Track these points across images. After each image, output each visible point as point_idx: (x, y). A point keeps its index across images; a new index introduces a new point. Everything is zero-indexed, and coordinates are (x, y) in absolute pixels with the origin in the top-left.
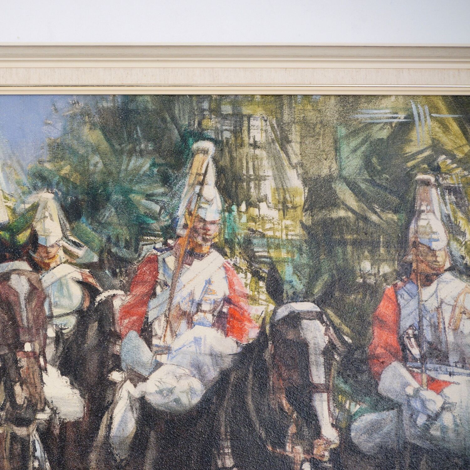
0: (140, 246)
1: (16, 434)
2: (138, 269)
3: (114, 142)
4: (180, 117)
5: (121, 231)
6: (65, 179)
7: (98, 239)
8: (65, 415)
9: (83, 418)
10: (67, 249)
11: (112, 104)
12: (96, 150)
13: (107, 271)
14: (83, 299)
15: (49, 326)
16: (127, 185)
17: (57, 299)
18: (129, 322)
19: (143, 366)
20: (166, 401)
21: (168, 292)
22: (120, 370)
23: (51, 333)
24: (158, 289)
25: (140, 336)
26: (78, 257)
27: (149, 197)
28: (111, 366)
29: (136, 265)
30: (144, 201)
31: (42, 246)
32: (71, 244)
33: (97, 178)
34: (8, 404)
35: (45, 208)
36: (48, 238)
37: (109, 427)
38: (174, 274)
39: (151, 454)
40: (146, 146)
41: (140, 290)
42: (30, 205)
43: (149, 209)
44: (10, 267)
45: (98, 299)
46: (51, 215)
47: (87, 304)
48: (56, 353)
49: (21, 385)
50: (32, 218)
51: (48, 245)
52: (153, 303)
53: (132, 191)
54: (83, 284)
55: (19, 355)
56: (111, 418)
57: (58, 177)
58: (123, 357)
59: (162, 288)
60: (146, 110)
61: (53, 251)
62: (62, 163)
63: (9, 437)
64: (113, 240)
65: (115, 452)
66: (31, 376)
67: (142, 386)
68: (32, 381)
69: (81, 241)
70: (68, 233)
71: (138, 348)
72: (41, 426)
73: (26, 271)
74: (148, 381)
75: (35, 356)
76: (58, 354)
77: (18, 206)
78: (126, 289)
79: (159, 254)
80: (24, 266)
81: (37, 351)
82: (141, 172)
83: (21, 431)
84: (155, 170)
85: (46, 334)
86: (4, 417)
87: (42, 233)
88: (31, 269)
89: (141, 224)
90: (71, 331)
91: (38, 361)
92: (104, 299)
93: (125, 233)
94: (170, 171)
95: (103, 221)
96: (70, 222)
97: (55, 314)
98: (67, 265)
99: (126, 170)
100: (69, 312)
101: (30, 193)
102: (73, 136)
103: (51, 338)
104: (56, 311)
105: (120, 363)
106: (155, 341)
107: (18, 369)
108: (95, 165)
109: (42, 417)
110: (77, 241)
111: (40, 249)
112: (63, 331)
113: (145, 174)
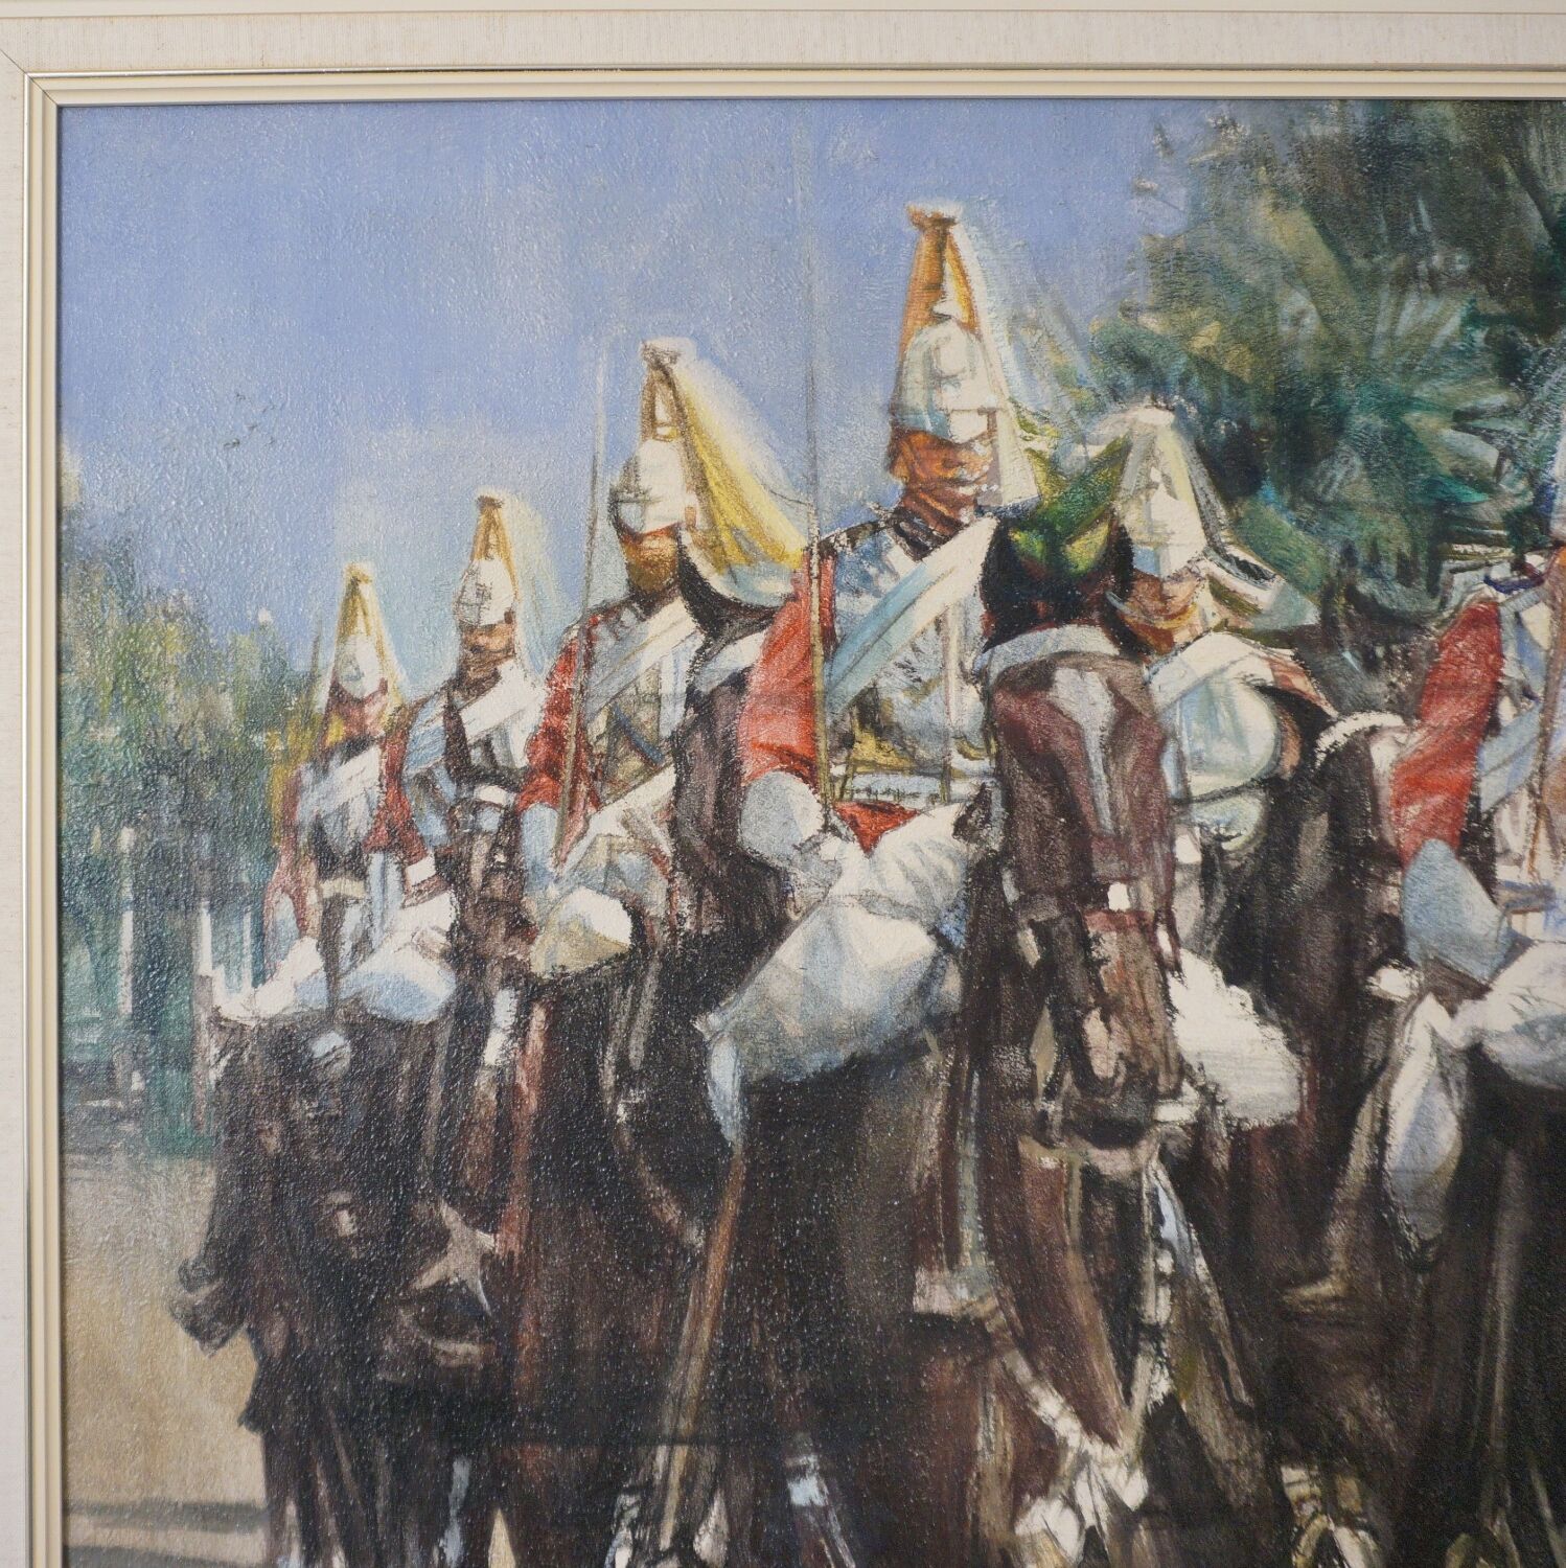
0: (1443, 575)
1: (1096, 1170)
2: (1442, 647)
3: (1350, 248)
4: (1544, 169)
5: (1382, 527)
6: (1205, 364)
7: (1316, 555)
8: (1244, 1107)
9: (1300, 1115)
10: (1222, 587)
11: (1337, 130)
12: (1295, 274)
13: (1347, 655)
14: (1280, 745)
15: (1180, 829)
16: (1393, 383)
17: (1200, 746)
18: (1424, 812)
19: (1473, 947)
20: (1547, 1056)
21: (1537, 718)
22: (1406, 963)
23: (1188, 851)
24: (1506, 710)
25: (1459, 854)
26: (1257, 611)
27: (1463, 420)
28: (1375, 952)
29: (1434, 632)
30: (1448, 433)
31: (1146, 577)
32: (1234, 569)
33: (1305, 360)
34: (1068, 1077)
35: (1149, 455)
36: (1163, 552)
37: (1380, 1140)
38: (1551, 661)
39: (1511, 1225)
40: (1448, 261)
41: (1449, 713)
42: (1103, 447)
43: (1466, 458)
44: (1049, 644)
45: (1325, 741)
46: (1167, 480)
47: (1291, 758)
48: (1207, 914)
49: (1105, 1018)
50: (1112, 488)
51: (1165, 573)
52: (1492, 752)
53: (1409, 403)
54: (1278, 696)
55: (1095, 924)
56: (1385, 1113)
57: (1183, 360)
58: (1410, 922)
59: (1516, 705)
60: (1441, 147)
61: (1179, 592)
62: (1195, 315)
63: (1077, 1184)
64: (1362, 556)
65: (1404, 1219)
66: (1135, 988)
67: (1473, 1014)
68: (1139, 1005)
69: (1265, 560)
70: (1224, 536)
71: (1452, 892)
72: (1171, 1145)
73: (1103, 657)
74: (1488, 996)
75: (1142, 925)
76: (1213, 918)
77: (1066, 452)
78: (1409, 708)
79: (1502, 597)
80: (1092, 639)
81: (1149, 909)
82: (1437, 344)
83: (1113, 1163)
84: (1479, 336)
85: (1172, 854)
86: (1057, 1120)
87: (1145, 537)
88: (1112, 650)
89: (1442, 504)
90: (1249, 842)
91: (1152, 941)
92: (1342, 741)
93: (1395, 535)
94: (1523, 338)
95: (1329, 498)
96: (1228, 501)
97: (1196, 792)
98: (1225, 638)
99: (1391, 335)
100: (1239, 783)
101: (1101, 409)
102: (1226, 230)
103: (1189, 867)
104: (1200, 784)
105: (1402, 941)
106: (1504, 872)
107: (1093, 965)
108: (1296, 321)
109: (1175, 1114)
110: (1252, 560)
111: (1141, 589)
112: (1225, 846)
113: (1447, 349)
